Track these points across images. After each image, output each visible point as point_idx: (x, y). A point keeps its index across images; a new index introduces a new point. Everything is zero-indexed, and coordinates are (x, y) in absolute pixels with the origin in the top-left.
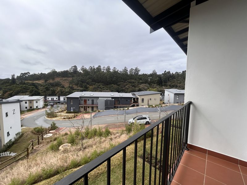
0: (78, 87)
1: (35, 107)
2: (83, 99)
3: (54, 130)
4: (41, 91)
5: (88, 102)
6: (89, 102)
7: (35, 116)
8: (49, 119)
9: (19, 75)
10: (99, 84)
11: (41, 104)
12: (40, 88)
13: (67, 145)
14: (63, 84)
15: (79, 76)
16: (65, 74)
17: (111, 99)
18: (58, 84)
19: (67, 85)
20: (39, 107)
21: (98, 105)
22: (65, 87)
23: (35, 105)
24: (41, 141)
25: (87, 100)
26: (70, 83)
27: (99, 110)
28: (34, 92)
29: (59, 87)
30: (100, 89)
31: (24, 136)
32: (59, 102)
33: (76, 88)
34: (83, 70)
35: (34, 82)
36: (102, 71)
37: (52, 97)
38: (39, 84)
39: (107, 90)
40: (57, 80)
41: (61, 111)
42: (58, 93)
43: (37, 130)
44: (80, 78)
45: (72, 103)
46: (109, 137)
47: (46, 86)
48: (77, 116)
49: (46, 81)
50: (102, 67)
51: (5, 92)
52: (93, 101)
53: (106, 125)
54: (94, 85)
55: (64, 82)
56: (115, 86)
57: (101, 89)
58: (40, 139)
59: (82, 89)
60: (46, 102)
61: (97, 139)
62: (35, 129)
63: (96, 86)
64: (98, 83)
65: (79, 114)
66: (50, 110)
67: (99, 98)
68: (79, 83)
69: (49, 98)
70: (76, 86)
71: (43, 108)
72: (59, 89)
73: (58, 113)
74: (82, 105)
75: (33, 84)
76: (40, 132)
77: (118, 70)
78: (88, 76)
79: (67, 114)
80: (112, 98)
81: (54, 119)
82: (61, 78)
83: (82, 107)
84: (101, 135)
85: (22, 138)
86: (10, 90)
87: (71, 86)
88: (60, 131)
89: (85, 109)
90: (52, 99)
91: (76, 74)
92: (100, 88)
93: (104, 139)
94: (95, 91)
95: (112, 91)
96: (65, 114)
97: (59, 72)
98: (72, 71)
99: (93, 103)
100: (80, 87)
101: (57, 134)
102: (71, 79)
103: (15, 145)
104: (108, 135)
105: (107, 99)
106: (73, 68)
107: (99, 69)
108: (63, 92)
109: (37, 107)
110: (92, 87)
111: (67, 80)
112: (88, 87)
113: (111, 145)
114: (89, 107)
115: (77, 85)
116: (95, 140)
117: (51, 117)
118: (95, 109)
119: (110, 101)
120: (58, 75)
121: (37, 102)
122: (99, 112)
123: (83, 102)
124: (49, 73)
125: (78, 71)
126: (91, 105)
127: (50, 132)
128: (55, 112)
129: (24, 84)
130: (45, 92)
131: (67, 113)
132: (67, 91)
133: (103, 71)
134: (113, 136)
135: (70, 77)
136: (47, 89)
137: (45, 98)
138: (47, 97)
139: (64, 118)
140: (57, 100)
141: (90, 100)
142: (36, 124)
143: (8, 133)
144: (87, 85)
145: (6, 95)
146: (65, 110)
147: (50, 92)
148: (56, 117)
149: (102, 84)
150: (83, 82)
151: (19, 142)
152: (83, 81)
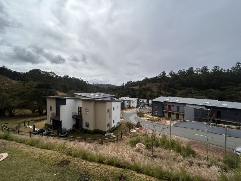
0: (165, 92)
1: (132, 106)
2: (168, 104)
3: (138, 127)
4: (137, 94)
5: (172, 108)
6: (174, 108)
7: (130, 113)
8: (138, 117)
9: (126, 83)
10: (190, 89)
11: (135, 104)
12: (137, 92)
13: (142, 145)
14: (152, 89)
15: (167, 81)
16: (155, 80)
17: (204, 108)
18: (148, 89)
19: (155, 90)
20: (134, 107)
21: (184, 113)
22: (154, 91)
23: (132, 105)
24: (128, 133)
25: (172, 106)
26: (159, 88)
27: (185, 119)
28: (132, 95)
29: (149, 92)
30: (190, 94)
31: (121, 126)
32: (148, 105)
33: (163, 93)
34: (172, 74)
35: (134, 88)
36: (195, 73)
37: (143, 100)
38: (136, 89)
39: (202, 96)
40: (148, 85)
41: (147, 113)
42: (148, 96)
43: (128, 123)
44: (167, 83)
45: (156, 107)
46: (189, 159)
47: (140, 91)
48: (159, 120)
49: (140, 87)
50: (195, 69)
51: (119, 94)
52: (178, 107)
53: (191, 140)
54: (184, 90)
55: (153, 87)
56: (217, 91)
57: (192, 95)
58: (127, 131)
59: (169, 93)
60: (139, 103)
61: (173, 153)
62: (128, 122)
63: (185, 91)
64: (189, 87)
65: (162, 119)
66: (139, 110)
67: (187, 106)
68: (167, 88)
69: (141, 100)
70: (163, 91)
71: (137, 107)
72: (149, 93)
73: (145, 113)
74: (166, 110)
75: (133, 89)
76: (130, 126)
77: (222, 69)
78: (176, 81)
79: (151, 117)
80: (207, 107)
81: (142, 118)
82: (151, 84)
83: (166, 112)
84: (179, 150)
85: (120, 127)
86: (121, 93)
87: (159, 90)
88: (142, 130)
89: (170, 115)
90: (143, 101)
91: (164, 79)
92: (192, 93)
93: (182, 157)
94: (185, 97)
95: (210, 98)
96: (150, 116)
97: (150, 79)
98: (161, 76)
99: (178, 110)
100: (168, 92)
101: (139, 132)
102: (159, 84)
103: (116, 130)
104: (188, 154)
105: (198, 107)
106: (162, 74)
107: (190, 71)
108: (152, 96)
109: (133, 106)
110: (180, 91)
111: (156, 85)
112: (176, 92)
113: (184, 172)
114: (173, 114)
115: (164, 89)
116: (169, 153)
117: (139, 116)
118: (180, 117)
119: (203, 110)
120: (149, 81)
121: (133, 103)
122: (185, 121)
123: (167, 107)
124: (143, 80)
125: (167, 76)
126: (175, 111)
127: (136, 128)
128: (143, 112)
129: (128, 89)
130: (139, 95)
131: (152, 115)
132: (155, 95)
133: (197, 74)
134: (195, 160)
135: (158, 82)
136: (141, 93)
137: (138, 100)
138: (140, 100)
139: (148, 120)
140: (147, 102)
141: (176, 106)
142: (129, 119)
143: (114, 121)
144: (175, 90)
145: (119, 96)
146: (151, 112)
147: (142, 96)
148: (143, 117)
149: (194, 88)
150: (170, 87)
151: (118, 129)
152: (171, 85)
